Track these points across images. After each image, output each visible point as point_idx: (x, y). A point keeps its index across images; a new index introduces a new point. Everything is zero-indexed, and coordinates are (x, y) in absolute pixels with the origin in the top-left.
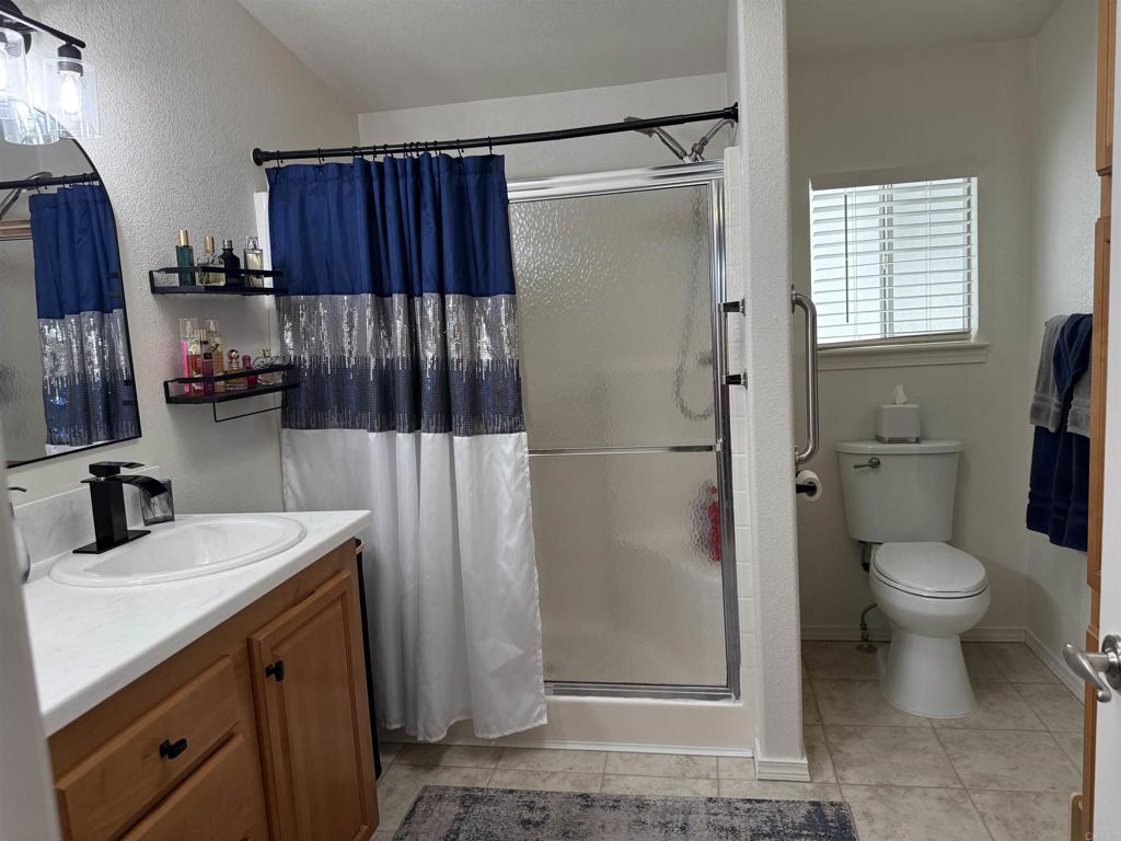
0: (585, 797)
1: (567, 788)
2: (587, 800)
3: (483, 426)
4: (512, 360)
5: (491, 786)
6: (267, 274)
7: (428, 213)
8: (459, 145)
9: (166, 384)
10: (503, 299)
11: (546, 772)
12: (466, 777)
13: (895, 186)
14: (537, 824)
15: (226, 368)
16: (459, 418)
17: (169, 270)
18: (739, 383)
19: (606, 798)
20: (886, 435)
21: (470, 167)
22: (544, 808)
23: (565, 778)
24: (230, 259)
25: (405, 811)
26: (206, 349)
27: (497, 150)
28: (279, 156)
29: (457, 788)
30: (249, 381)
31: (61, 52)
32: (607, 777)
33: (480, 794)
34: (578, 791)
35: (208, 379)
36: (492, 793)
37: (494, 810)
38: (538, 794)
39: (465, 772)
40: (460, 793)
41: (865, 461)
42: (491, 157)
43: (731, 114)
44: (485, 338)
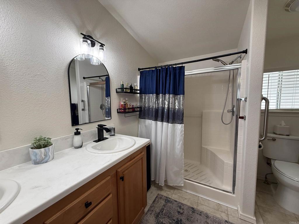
0: (193, 208)
1: (189, 204)
2: (193, 210)
3: (175, 122)
4: (182, 109)
5: (172, 198)
6: (138, 90)
7: (168, 78)
8: (176, 64)
9: (117, 109)
10: (182, 96)
11: (184, 198)
12: (167, 194)
13: (284, 72)
14: (181, 214)
15: (129, 107)
16: (170, 120)
17: (119, 89)
18: (243, 119)
19: (198, 211)
20: (278, 133)
21: (177, 69)
22: (183, 209)
23: (188, 201)
24: (131, 88)
25: (154, 199)
26: (125, 103)
27: (183, 65)
28: (142, 69)
29: (165, 196)
30: (133, 110)
31: (100, 46)
32: (198, 204)
33: (169, 200)
34: (191, 206)
35: (125, 109)
36: (172, 200)
37: (172, 206)
38: (182, 204)
39: (167, 192)
40: (165, 198)
41: (271, 139)
42: (182, 66)
43: (246, 52)
44: (177, 104)
